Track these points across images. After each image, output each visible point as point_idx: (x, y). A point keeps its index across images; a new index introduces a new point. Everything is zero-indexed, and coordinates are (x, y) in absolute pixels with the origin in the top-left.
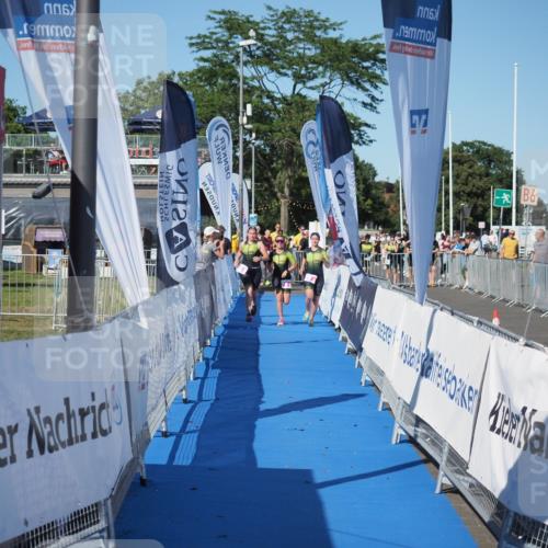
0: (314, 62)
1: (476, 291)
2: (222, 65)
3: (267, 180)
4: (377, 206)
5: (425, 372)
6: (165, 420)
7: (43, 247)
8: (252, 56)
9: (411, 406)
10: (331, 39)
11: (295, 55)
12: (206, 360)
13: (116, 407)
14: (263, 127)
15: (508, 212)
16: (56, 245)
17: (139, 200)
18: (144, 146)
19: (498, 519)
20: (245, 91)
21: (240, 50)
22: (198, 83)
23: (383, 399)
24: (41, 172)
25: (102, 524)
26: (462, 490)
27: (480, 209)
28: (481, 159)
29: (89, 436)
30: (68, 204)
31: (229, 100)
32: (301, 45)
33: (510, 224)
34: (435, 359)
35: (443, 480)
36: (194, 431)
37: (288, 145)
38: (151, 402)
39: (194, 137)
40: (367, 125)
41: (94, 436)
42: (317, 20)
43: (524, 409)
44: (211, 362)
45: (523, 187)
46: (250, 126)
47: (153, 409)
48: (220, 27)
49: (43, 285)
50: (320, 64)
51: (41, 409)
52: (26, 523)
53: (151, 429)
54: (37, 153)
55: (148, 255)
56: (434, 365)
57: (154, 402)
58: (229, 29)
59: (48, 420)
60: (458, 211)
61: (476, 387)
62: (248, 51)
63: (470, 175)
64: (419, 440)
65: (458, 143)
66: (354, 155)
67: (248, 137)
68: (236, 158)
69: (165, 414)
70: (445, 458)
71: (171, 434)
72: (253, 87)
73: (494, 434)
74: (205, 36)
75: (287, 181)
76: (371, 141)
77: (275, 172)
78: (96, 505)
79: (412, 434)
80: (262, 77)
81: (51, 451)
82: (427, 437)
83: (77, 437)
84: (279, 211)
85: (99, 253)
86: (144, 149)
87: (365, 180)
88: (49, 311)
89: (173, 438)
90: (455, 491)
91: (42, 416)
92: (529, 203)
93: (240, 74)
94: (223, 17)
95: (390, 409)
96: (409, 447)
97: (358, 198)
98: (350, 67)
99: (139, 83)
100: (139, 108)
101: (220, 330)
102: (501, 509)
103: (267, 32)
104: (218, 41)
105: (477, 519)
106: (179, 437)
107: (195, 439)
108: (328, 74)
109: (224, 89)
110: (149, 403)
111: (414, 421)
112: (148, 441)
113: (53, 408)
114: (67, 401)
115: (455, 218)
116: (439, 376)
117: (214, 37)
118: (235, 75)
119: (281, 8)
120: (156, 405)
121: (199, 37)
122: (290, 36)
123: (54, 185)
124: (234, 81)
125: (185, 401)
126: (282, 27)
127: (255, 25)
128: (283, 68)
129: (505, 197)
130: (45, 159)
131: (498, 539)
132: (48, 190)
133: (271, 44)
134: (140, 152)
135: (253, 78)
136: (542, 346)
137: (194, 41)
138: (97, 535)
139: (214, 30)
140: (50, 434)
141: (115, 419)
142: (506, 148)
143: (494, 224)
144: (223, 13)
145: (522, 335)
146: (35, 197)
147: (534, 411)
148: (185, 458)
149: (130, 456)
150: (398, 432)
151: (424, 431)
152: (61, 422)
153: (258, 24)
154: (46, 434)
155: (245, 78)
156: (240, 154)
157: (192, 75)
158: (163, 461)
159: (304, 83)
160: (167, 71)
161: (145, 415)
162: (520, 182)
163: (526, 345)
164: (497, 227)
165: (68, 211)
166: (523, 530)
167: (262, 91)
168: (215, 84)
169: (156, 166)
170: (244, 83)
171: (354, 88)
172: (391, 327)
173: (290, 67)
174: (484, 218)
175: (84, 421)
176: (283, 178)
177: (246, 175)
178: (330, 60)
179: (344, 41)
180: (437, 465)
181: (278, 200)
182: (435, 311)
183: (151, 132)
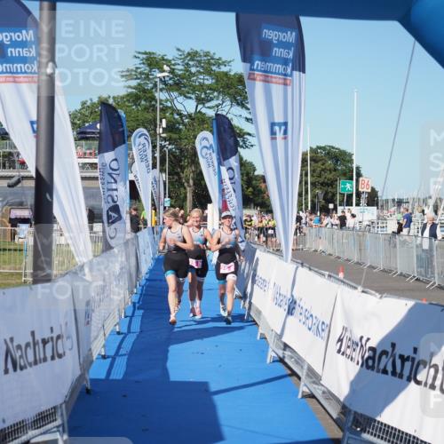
0: (211, 89)
1: (327, 253)
2: (145, 91)
3: (178, 174)
4: (256, 193)
5: (290, 312)
6: (104, 346)
7: (15, 222)
8: (166, 85)
9: (280, 336)
10: (223, 72)
11: (197, 84)
12: (134, 304)
13: (68, 337)
14: (174, 136)
15: (350, 196)
16: (25, 221)
17: (84, 188)
18: (89, 149)
19: (342, 416)
20: (162, 110)
21: (158, 80)
22: (127, 103)
23: (261, 331)
24: (14, 168)
25: (59, 422)
26: (316, 395)
27: (330, 194)
28: (331, 158)
29: (49, 359)
30: (33, 192)
31: (149, 116)
32: (202, 77)
33: (352, 205)
34: (298, 302)
35: (303, 389)
36: (125, 355)
37: (192, 149)
38: (93, 334)
39: (124, 143)
40: (249, 134)
41: (53, 358)
42: (212, 59)
43: (362, 338)
44: (137, 305)
45: (361, 179)
46: (164, 135)
47: (95, 339)
48: (143, 63)
49: (15, 250)
50: (214, 90)
51: (15, 339)
52: (4, 421)
53: (94, 353)
54: (10, 154)
55: (91, 228)
56: (297, 307)
57: (95, 334)
58: (149, 65)
59: (19, 347)
60: (315, 196)
61: (327, 322)
62: (163, 81)
63: (323, 170)
64: (286, 360)
65: (314, 147)
66: (240, 156)
67: (163, 143)
68: (154, 158)
69: (103, 342)
70: (305, 374)
71: (109, 357)
72: (167, 107)
73: (340, 355)
74: (132, 70)
75: (192, 175)
76: (252, 146)
77: (183, 168)
78: (55, 408)
79: (281, 356)
80: (173, 100)
81: (22, 369)
82: (292, 358)
83: (40, 359)
84: (186, 197)
85: (55, 227)
86: (88, 151)
87: (248, 174)
88: (20, 269)
89: (109, 360)
90: (312, 396)
91: (15, 344)
92: (365, 190)
93: (157, 97)
94: (145, 56)
95: (266, 338)
96: (280, 365)
97: (242, 186)
98: (236, 93)
99: (84, 103)
100: (84, 122)
101: (143, 282)
102: (345, 409)
103: (176, 67)
104: (141, 73)
105: (328, 417)
106: (114, 359)
107: (126, 360)
108: (221, 98)
109: (146, 109)
110: (92, 335)
111: (282, 346)
112: (92, 362)
113: (23, 338)
114: (33, 333)
115: (312, 201)
116: (301, 314)
117: (139, 70)
118: (154, 99)
119: (187, 50)
120: (97, 336)
121: (128, 71)
122: (193, 70)
123: (23, 177)
124: (153, 103)
125: (119, 333)
126: (187, 64)
127: (168, 62)
128: (188, 93)
129: (348, 186)
130: (16, 159)
131: (343, 430)
132: (18, 182)
133: (180, 76)
134: (85, 154)
135: (167, 100)
136: (373, 292)
137: (124, 74)
138: (55, 429)
139: (138, 66)
140: (21, 357)
141: (68, 346)
142: (349, 151)
143: (340, 205)
144: (145, 53)
145: (360, 284)
146: (9, 186)
147: (368, 339)
148: (118, 373)
149: (78, 373)
150: (271, 355)
151: (290, 353)
152: (28, 349)
153: (170, 61)
154: (18, 356)
155: (161, 100)
156: (157, 155)
157: (122, 98)
158: (103, 376)
159: (204, 104)
160: (105, 95)
161: (89, 343)
162: (359, 175)
163: (363, 292)
164: (342, 208)
165: (33, 197)
166: (360, 423)
167: (173, 110)
168: (139, 105)
169: (96, 164)
170: (161, 104)
171: (239, 108)
172: (267, 279)
173: (194, 93)
174: (332, 201)
175: (45, 348)
176: (188, 173)
177: (162, 171)
178: (222, 87)
179: (232, 73)
180: (299, 378)
181: (185, 188)
182: (297, 268)
183: (93, 139)
